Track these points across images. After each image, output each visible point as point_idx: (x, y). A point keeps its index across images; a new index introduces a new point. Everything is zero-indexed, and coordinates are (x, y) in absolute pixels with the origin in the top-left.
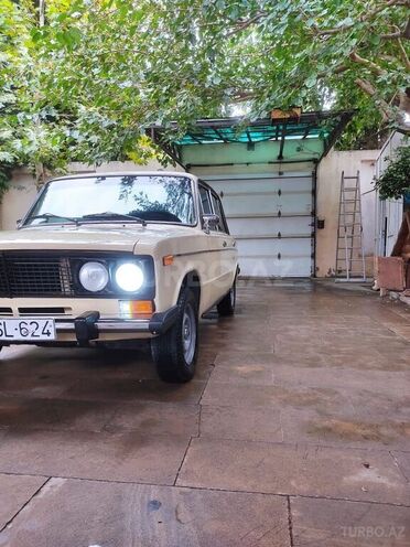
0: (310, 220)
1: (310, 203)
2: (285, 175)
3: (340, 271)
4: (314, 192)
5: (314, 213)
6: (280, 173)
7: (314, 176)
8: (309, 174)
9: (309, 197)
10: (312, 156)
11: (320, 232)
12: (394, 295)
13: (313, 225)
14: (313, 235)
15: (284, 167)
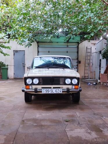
0: (76, 61)
1: (76, 56)
2: (69, 46)
3: (85, 77)
4: (78, 52)
5: (78, 59)
6: (68, 46)
7: (78, 47)
8: (76, 46)
9: (76, 54)
10: (77, 41)
11: (79, 65)
12: (105, 84)
13: (77, 62)
14: (77, 66)
15: (69, 44)
